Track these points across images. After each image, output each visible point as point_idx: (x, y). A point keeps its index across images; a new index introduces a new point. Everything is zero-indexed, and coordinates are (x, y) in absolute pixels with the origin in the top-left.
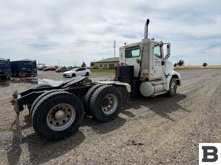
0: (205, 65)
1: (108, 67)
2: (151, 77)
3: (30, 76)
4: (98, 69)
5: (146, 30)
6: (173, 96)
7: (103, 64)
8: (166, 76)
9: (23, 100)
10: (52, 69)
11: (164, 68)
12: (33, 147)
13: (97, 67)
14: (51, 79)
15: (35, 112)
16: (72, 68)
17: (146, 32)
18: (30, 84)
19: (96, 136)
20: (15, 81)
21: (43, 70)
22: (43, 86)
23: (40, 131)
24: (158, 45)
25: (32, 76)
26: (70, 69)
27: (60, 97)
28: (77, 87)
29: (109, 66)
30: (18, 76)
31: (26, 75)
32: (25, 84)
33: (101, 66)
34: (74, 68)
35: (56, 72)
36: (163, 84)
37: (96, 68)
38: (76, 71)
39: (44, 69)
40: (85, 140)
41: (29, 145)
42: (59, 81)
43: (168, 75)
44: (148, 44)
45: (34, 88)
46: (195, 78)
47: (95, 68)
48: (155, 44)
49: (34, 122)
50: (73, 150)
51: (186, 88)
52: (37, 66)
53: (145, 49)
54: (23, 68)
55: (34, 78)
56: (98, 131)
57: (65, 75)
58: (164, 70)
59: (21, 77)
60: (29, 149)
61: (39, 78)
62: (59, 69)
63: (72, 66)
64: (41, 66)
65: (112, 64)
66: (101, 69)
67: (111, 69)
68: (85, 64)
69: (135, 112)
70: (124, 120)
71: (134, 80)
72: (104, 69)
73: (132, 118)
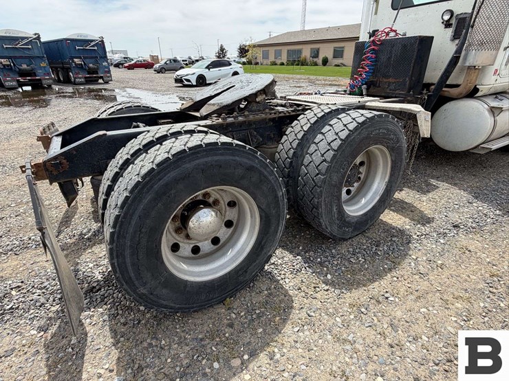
1: (284, 59)
2: (489, 83)
3: (95, 81)
4: (257, 64)
7: (272, 50)
9: (64, 161)
10: (146, 65)
12: (125, 324)
13: (256, 58)
14: (146, 90)
15: (114, 227)
16: (193, 63)
18: (97, 103)
19: (326, 295)
20: (63, 92)
21: (125, 67)
22: (129, 109)
23: (142, 290)
25: (101, 81)
26: (187, 64)
27: (206, 159)
28: (246, 113)
29: (286, 56)
30: (67, 81)
31: (86, 78)
32: (86, 101)
33: (266, 56)
34: (197, 61)
35: (155, 71)
37: (253, 62)
38: (206, 68)
39: (126, 65)
40: (295, 315)
41: (113, 317)
42: (167, 94)
45: (104, 116)
47: (250, 63)
49: (115, 261)
50: (263, 358)
52: (109, 55)
54: (76, 60)
55: (106, 86)
56: (329, 277)
57: (179, 80)
59: (75, 83)
60: (114, 332)
61: (116, 88)
62: (162, 62)
63: (192, 57)
64: (117, 55)
65: (294, 51)
66: (264, 63)
67: (293, 64)
68: (224, 49)
69: (424, 203)
70: (401, 232)
71: (421, 94)
72: (274, 64)
73: (426, 229)
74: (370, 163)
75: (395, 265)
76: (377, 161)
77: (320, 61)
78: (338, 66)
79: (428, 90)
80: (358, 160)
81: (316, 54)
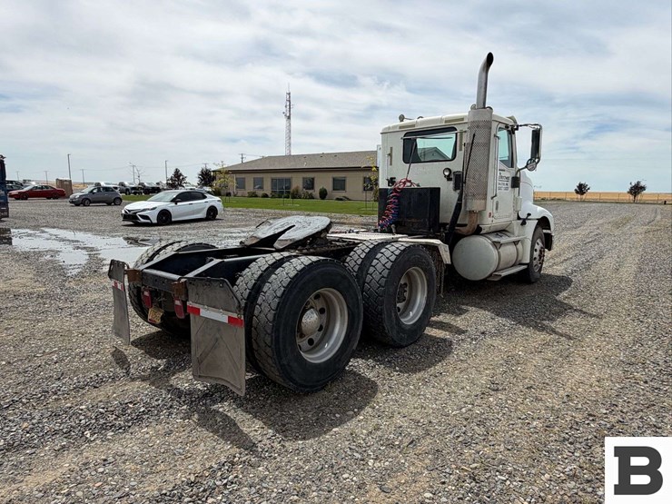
0: (581, 189)
1: (268, 189)
2: (488, 223)
5: (483, 85)
6: (537, 280)
7: (249, 180)
8: (521, 221)
10: (50, 193)
11: (517, 195)
13: (227, 187)
17: (483, 90)
21: (11, 196)
24: (507, 127)
29: (270, 186)
33: (241, 185)
35: (72, 202)
36: (515, 243)
37: (222, 192)
38: (172, 201)
39: (13, 192)
43: (527, 219)
44: (487, 125)
46: (569, 229)
48: (500, 125)
50: (368, 409)
51: (557, 260)
53: (480, 140)
56: (397, 368)
57: (130, 217)
58: (516, 201)
62: (85, 191)
63: (126, 183)
65: (281, 180)
66: (239, 194)
67: (280, 197)
68: (181, 175)
69: (459, 322)
70: (444, 340)
71: (440, 232)
72: (254, 195)
73: (462, 337)
74: (411, 284)
75: (442, 358)
76: (416, 282)
77: (316, 193)
78: (341, 200)
79: (445, 229)
80: (402, 282)
81: (310, 184)
